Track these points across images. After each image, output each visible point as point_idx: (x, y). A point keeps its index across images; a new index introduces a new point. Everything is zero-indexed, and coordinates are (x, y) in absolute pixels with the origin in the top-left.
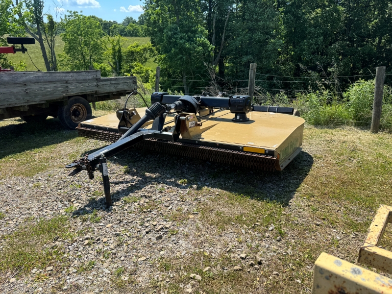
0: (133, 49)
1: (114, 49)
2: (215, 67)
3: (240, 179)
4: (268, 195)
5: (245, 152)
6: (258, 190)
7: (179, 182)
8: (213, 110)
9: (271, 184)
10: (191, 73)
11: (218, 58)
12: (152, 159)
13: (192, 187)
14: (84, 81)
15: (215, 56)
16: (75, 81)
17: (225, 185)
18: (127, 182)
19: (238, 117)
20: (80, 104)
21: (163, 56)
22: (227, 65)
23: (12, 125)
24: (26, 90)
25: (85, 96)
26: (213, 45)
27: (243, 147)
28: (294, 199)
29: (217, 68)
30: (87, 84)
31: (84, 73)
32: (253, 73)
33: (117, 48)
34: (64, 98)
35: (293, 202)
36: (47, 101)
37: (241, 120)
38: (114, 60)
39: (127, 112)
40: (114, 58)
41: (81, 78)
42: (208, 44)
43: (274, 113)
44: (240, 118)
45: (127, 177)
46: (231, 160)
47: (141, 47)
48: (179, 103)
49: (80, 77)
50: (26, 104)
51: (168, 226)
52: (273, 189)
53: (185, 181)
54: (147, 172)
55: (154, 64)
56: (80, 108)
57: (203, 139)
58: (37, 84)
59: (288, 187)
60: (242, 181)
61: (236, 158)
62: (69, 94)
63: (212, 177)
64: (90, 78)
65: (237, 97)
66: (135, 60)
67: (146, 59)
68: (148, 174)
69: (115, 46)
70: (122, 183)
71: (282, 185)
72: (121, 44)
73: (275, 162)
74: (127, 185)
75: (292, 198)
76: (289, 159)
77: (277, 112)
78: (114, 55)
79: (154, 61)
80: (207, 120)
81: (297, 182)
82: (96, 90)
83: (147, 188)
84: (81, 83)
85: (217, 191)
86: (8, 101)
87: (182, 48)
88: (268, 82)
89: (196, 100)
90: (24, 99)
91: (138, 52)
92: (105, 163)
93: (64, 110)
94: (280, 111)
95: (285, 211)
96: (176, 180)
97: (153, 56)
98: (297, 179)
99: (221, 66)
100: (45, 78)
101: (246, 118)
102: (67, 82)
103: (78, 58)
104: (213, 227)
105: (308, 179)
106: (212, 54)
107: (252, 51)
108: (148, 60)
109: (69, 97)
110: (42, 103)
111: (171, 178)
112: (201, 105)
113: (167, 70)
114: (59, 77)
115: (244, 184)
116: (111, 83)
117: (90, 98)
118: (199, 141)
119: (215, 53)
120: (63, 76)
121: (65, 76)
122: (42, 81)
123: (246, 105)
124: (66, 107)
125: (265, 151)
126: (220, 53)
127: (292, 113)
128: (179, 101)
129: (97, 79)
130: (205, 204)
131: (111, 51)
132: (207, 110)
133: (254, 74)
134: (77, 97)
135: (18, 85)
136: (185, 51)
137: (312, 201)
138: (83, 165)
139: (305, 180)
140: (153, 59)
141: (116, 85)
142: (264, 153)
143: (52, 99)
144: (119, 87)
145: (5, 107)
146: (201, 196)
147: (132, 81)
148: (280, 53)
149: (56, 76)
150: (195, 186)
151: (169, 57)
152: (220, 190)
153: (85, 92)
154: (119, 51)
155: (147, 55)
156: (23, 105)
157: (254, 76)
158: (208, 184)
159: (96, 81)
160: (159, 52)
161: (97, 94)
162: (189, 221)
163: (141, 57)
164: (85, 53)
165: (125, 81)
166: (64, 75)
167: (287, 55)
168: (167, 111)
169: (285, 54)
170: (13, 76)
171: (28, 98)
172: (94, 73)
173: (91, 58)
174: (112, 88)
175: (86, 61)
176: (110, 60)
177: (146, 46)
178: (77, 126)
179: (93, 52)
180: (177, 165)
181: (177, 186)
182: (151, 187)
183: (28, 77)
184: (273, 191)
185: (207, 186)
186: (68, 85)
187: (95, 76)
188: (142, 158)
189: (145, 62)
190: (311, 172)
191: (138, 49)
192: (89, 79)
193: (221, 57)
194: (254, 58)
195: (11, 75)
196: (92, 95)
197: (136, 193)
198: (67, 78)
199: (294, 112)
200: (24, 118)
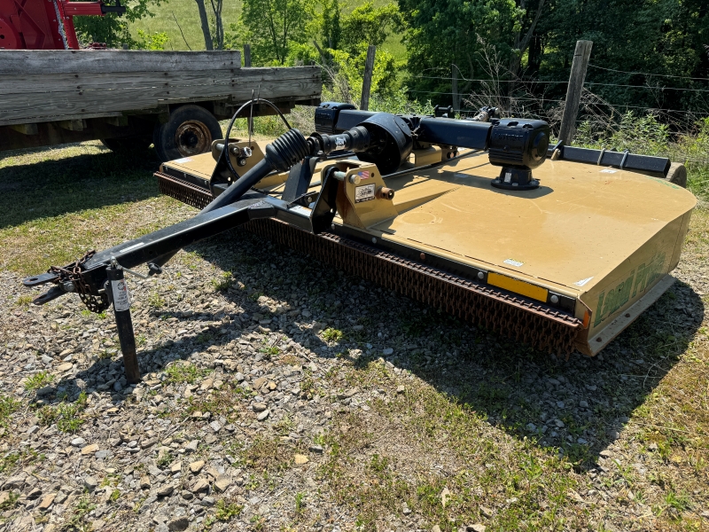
0: (361, 16)
1: (326, 16)
2: (522, 54)
3: (480, 347)
4: (543, 416)
5: (490, 287)
6: (520, 393)
7: (323, 335)
8: (455, 152)
9: (562, 378)
10: (468, 64)
11: (528, 36)
12: (293, 261)
13: (346, 355)
14: (204, 73)
15: (523, 31)
16: (185, 74)
17: (433, 361)
18: (209, 317)
19: (508, 177)
20: (197, 122)
21: (416, 32)
22: (546, 51)
23: (85, 155)
24: (78, 87)
25: (209, 105)
26: (521, 8)
27: (487, 273)
28: (617, 446)
29: (525, 57)
30: (210, 79)
31: (205, 56)
32: (580, 64)
33: (331, 15)
34: (160, 107)
35: (613, 456)
36: (123, 112)
37: (515, 185)
38: (325, 38)
39: (232, 149)
40: (326, 35)
41: (198, 66)
42: (510, 5)
43: (614, 171)
44: (513, 180)
45: (215, 302)
46: (452, 303)
47: (376, 13)
48: (360, 132)
49: (196, 64)
50: (79, 117)
51: (221, 485)
52: (563, 397)
53: (335, 335)
54: (266, 294)
55: (400, 45)
56: (198, 129)
57: (391, 232)
58: (100, 76)
59: (608, 395)
60: (483, 356)
61: (464, 301)
62: (173, 99)
63: (408, 330)
64: (218, 66)
65: (511, 124)
66: (364, 37)
67: (384, 36)
68: (264, 300)
69: (330, 10)
70: (197, 316)
71: (594, 388)
72: (340, 6)
73: (573, 334)
74: (202, 327)
75: (612, 441)
76: (628, 316)
77: (625, 168)
78: (326, 28)
79: (402, 42)
80: (430, 178)
81: (641, 381)
82: (230, 93)
83: (242, 341)
84: (197, 77)
85: (404, 379)
86: (41, 110)
87: (457, 12)
88: (630, 89)
89: (405, 127)
90: (74, 106)
91: (370, 23)
92: (119, 281)
93: (164, 131)
94: (633, 164)
95: (580, 490)
96: (317, 328)
97: (400, 31)
98: (642, 371)
99: (535, 52)
100: (119, 64)
101: (531, 180)
102: (166, 74)
103: (264, 33)
104: (344, 510)
105: (677, 375)
106: (518, 26)
107: (604, 21)
108: (387, 38)
109: (173, 107)
110: (113, 115)
111: (308, 320)
112: (421, 138)
113: (423, 59)
114: (150, 64)
115: (485, 366)
116: (263, 80)
117: (218, 111)
118: (379, 239)
119: (524, 26)
120: (157, 62)
121: (163, 62)
122: (113, 70)
123: (531, 147)
124: (167, 127)
125: (550, 295)
126: (534, 26)
127: (663, 174)
128: (362, 128)
129: (232, 70)
130: (356, 421)
131: (322, 21)
132: (438, 152)
133: (583, 66)
134: (192, 106)
135: (61, 77)
136: (461, 19)
137: (676, 465)
138: (68, 280)
139: (667, 378)
140: (400, 36)
141: (274, 84)
142: (545, 300)
143: (136, 108)
144: (281, 89)
145: (35, 121)
146: (355, 390)
147: (310, 76)
148: (667, 28)
149: (142, 61)
150: (355, 353)
151: (429, 31)
152: (412, 377)
153: (206, 97)
154: (336, 19)
155: (387, 29)
156: (72, 118)
157: (582, 71)
158: (390, 351)
159: (231, 75)
160: (412, 23)
161: (232, 103)
162: (288, 475)
163: (375, 32)
164: (277, 23)
165: (294, 77)
166: (161, 58)
167: (684, 33)
168: (320, 152)
169: (680, 29)
170: (51, 57)
171: (84, 105)
172: (227, 56)
173: (285, 34)
174: (265, 90)
175: (278, 39)
176: (319, 36)
177: (386, 9)
178: (157, 169)
179: (290, 21)
180: (340, 283)
181: (315, 345)
182: (252, 339)
183: (81, 61)
184: (561, 404)
185: (384, 357)
186: (169, 80)
187: (228, 63)
188: (275, 254)
189: (381, 42)
190: (690, 355)
191: (370, 17)
192: (215, 70)
193: (534, 33)
194: (606, 37)
195: (46, 55)
196: (222, 104)
197: (210, 352)
198: (165, 66)
199: (672, 171)
200: (107, 143)
